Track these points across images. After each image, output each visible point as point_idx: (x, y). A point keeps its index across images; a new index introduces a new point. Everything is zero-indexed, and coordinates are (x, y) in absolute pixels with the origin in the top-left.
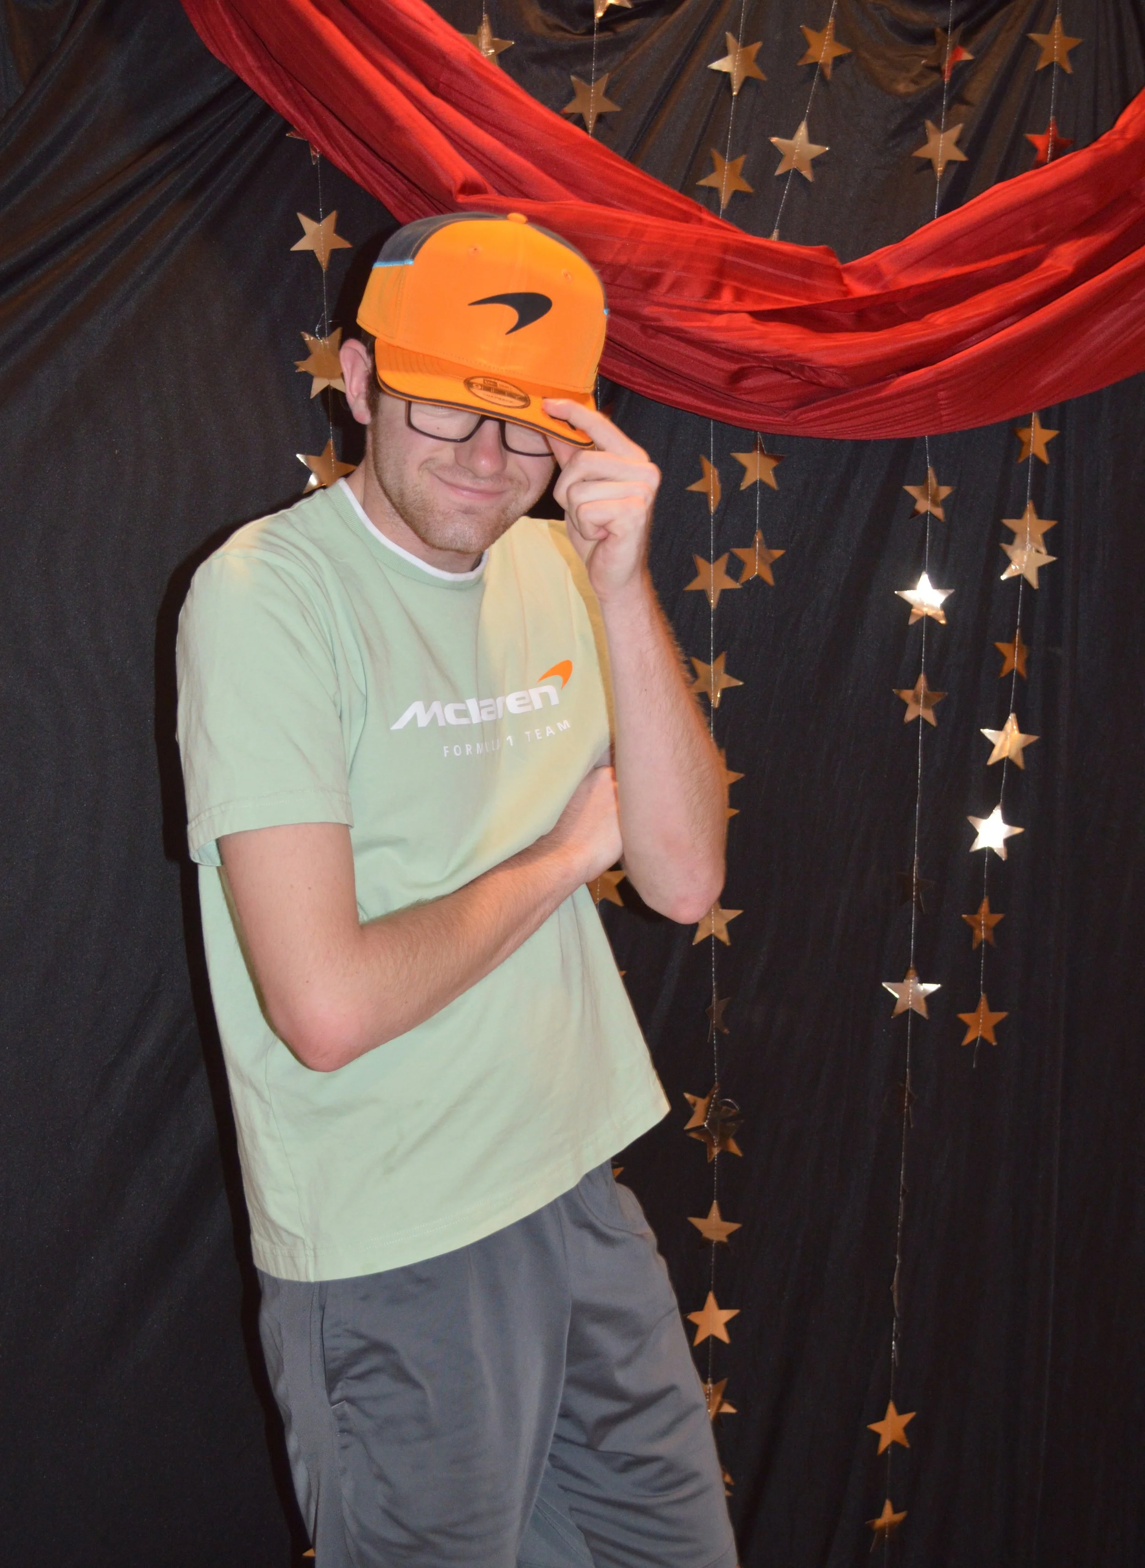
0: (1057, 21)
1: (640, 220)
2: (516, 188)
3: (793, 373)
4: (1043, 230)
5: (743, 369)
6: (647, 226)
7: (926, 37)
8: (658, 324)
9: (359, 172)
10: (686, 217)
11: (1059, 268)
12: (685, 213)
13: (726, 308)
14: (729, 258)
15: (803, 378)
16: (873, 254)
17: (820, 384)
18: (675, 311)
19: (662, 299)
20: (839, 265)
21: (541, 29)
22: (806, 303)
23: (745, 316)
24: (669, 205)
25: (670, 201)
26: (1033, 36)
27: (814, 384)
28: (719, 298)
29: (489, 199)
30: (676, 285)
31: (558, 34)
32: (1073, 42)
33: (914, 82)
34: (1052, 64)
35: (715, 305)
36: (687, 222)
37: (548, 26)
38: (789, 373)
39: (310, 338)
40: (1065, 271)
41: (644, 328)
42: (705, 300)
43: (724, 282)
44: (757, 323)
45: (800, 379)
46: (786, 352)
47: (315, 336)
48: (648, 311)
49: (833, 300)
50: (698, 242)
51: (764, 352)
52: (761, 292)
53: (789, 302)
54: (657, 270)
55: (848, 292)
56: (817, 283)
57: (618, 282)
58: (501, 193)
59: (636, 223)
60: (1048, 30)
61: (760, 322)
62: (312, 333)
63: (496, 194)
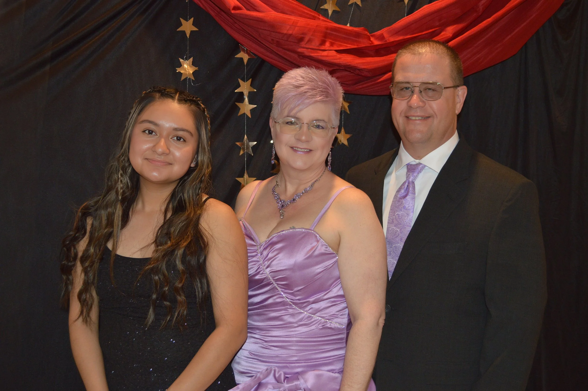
1: (296, 19)
2: (253, 8)
3: (352, 71)
4: (443, 21)
5: (334, 70)
6: (299, 21)
8: (303, 54)
9: (202, 4)
10: (314, 18)
11: (447, 35)
12: (313, 16)
13: (327, 49)
14: (328, 31)
15: (356, 73)
16: (382, 30)
17: (362, 76)
18: (310, 50)
19: (305, 46)
20: (368, 34)
22: (356, 47)
23: (334, 51)
24: (307, 14)
25: (308, 12)
27: (359, 75)
28: (324, 45)
29: (243, 12)
30: (310, 41)
35: (323, 48)
36: (314, 20)
38: (350, 71)
39: (182, 61)
40: (450, 36)
41: (299, 56)
42: (320, 46)
43: (327, 40)
44: (337, 54)
45: (355, 73)
46: (348, 64)
47: (184, 60)
48: (300, 50)
49: (365, 46)
50: (317, 26)
51: (341, 64)
52: (340, 43)
53: (350, 47)
54: (303, 36)
55: (372, 43)
56: (360, 40)
57: (289, 40)
58: (248, 9)
59: (295, 20)
61: (338, 53)
62: (183, 59)
63: (246, 10)
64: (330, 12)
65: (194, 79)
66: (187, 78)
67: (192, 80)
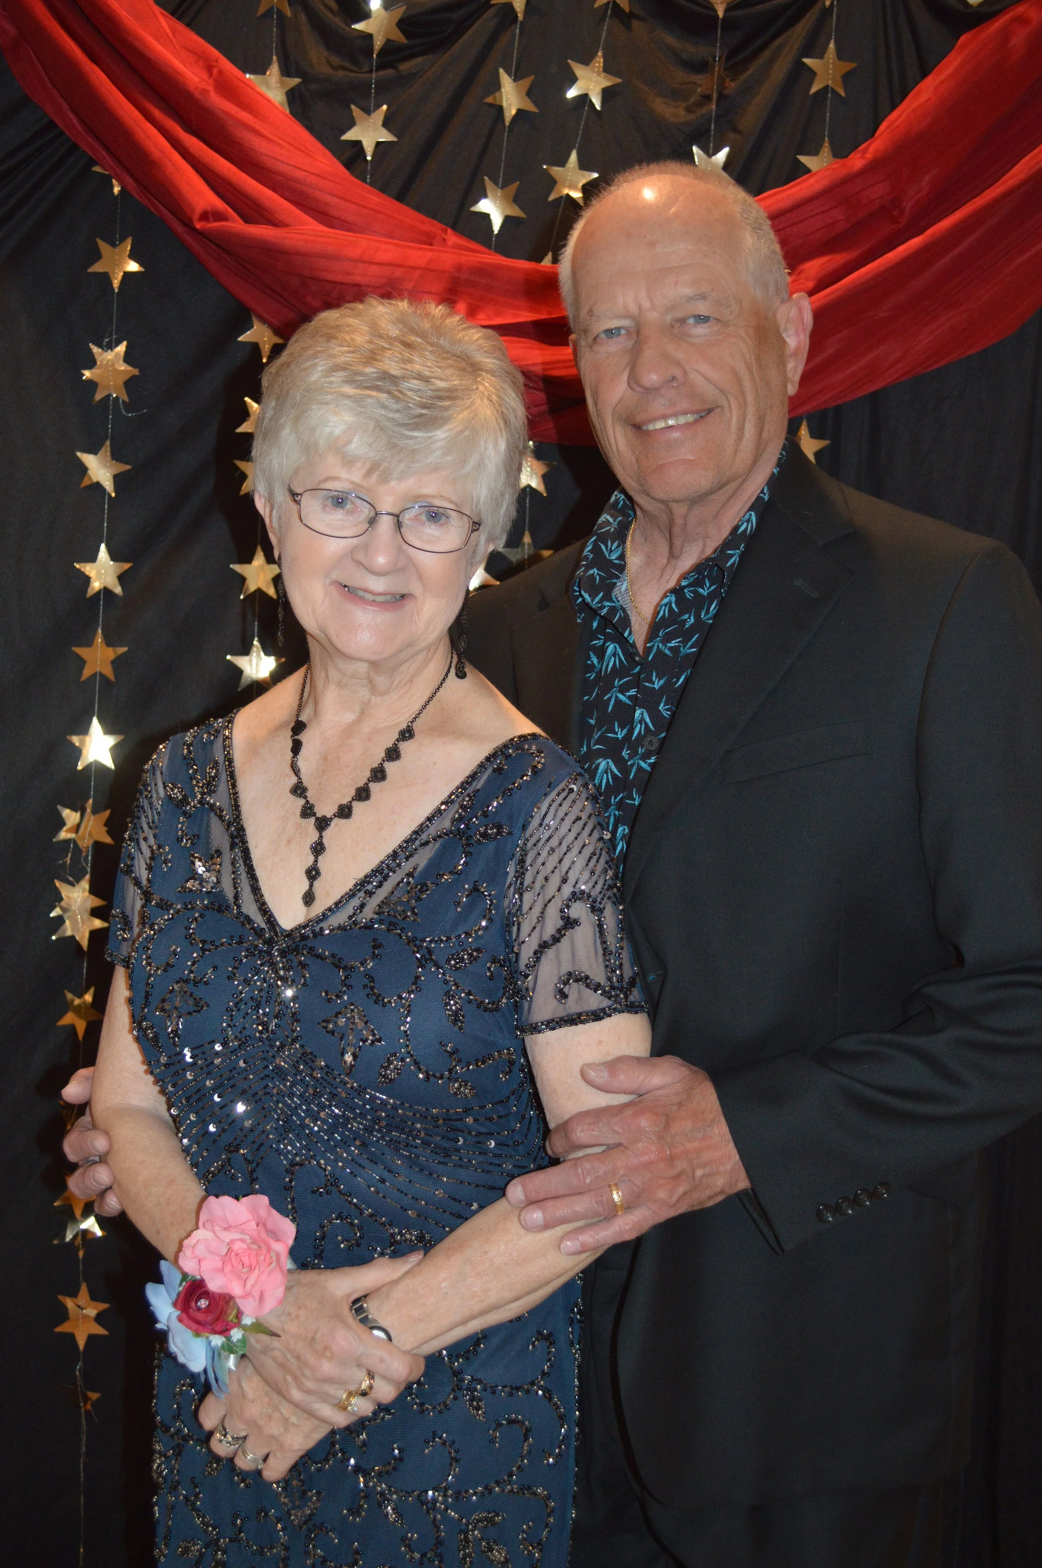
0: (832, 45)
1: (372, 243)
2: (258, 215)
4: (792, 245)
7: (702, 67)
10: (428, 240)
12: (427, 234)
14: (464, 276)
21: (326, 70)
22: (544, 317)
24: (412, 228)
25: (414, 224)
26: (807, 61)
29: (228, 226)
31: (341, 73)
32: (848, 66)
33: (688, 110)
34: (826, 88)
36: (431, 244)
37: (331, 66)
39: (97, 350)
43: (458, 298)
47: (103, 348)
50: (432, 262)
52: (495, 308)
53: (526, 318)
58: (247, 220)
60: (821, 56)
62: (100, 346)
63: (241, 222)
64: (497, 223)
65: (127, 399)
66: (109, 395)
67: (124, 402)
